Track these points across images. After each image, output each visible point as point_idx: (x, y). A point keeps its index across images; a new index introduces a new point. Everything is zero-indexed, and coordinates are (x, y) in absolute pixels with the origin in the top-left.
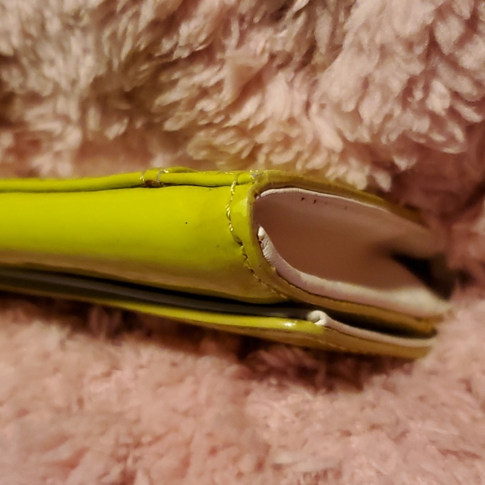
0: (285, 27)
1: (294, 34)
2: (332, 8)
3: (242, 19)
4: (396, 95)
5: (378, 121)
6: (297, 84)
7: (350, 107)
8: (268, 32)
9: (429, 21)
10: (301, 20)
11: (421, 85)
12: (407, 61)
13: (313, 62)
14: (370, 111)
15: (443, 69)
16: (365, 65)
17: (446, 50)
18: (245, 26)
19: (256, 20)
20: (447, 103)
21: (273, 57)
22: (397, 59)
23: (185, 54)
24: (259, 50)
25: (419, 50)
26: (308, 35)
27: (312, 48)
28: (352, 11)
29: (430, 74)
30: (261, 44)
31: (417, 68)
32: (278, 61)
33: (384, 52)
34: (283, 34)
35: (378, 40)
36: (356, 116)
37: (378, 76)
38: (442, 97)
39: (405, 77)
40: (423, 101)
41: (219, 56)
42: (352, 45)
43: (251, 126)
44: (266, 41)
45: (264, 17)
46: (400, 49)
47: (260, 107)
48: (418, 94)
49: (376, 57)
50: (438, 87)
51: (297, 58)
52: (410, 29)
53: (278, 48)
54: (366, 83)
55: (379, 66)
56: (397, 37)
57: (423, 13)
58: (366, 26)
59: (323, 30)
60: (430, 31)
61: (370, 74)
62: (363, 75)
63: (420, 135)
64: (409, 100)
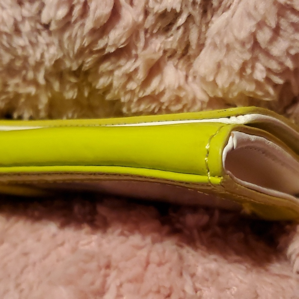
0: (172, 35)
1: (178, 39)
2: (198, 24)
3: (146, 31)
4: (236, 71)
5: (227, 86)
6: (180, 66)
7: (211, 79)
8: (162, 38)
9: (253, 30)
10: (181, 31)
11: (250, 66)
12: (241, 52)
13: (188, 54)
15: (261, 56)
16: (218, 55)
18: (148, 35)
19: (155, 31)
20: (264, 75)
21: (165, 52)
22: (236, 52)
24: (157, 49)
25: (249, 46)
26: (186, 40)
27: (188, 46)
28: (209, 25)
29: (255, 59)
30: (159, 45)
31: (247, 56)
32: (168, 54)
33: (229, 48)
34: (171, 39)
35: (225, 41)
38: (262, 71)
39: (241, 62)
41: (134, 52)
42: (210, 44)
44: (161, 44)
45: (159, 30)
46: (238, 46)
47: (161, 82)
48: (249, 71)
49: (224, 51)
50: (259, 66)
51: (179, 52)
52: (243, 35)
53: (168, 47)
55: (225, 56)
56: (236, 39)
57: (250, 26)
58: (218, 33)
59: (194, 36)
60: (254, 35)
61: (221, 61)
62: (217, 61)
63: (250, 92)
64: (244, 74)
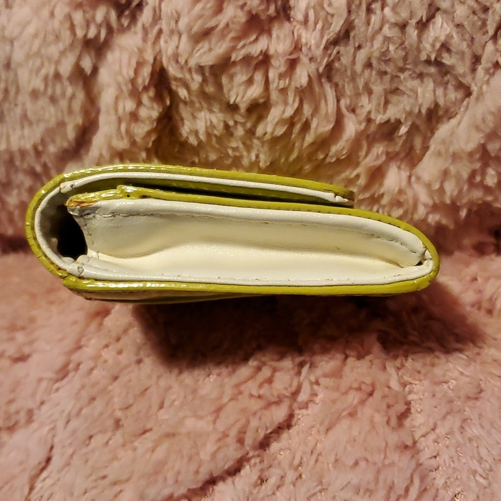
14: (450, 188)
17: (493, 155)
23: (334, 160)
36: (442, 190)
37: (453, 169)
40: (482, 181)
43: (376, 196)
54: (445, 174)
